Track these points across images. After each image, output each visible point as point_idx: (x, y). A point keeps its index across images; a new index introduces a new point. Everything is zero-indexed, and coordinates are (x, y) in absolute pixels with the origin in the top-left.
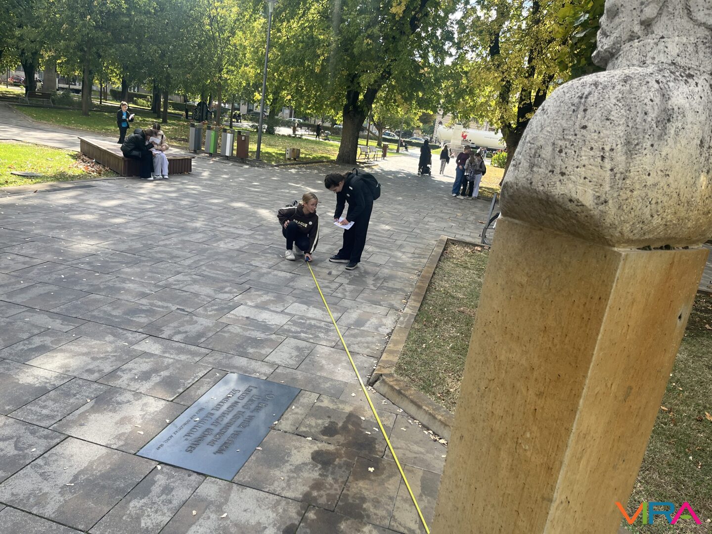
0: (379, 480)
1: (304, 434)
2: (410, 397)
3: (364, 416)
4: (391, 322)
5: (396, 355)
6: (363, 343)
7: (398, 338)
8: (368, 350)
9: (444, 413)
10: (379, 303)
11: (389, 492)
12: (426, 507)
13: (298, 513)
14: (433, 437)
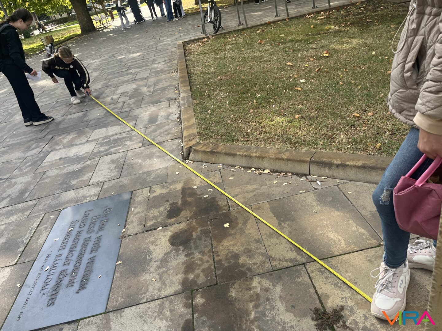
0: (239, 231)
1: (153, 228)
2: (223, 151)
3: (195, 185)
4: (175, 109)
5: (193, 128)
6: (163, 133)
7: (188, 116)
8: (170, 135)
9: (256, 150)
10: (160, 100)
11: (253, 237)
12: (290, 232)
13: (186, 306)
14: (257, 172)
